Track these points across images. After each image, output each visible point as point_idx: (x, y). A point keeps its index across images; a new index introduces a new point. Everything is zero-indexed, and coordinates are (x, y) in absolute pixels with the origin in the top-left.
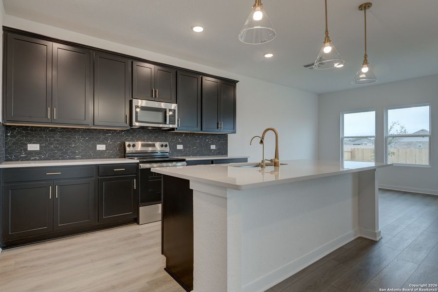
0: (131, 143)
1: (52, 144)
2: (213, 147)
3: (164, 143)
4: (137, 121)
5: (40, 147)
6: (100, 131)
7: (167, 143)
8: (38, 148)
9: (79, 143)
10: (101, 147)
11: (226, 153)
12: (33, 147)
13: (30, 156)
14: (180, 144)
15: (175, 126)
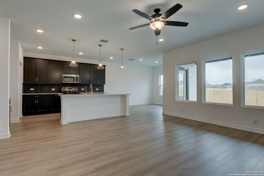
0: (64, 88)
1: (37, 88)
2: (97, 89)
3: (76, 88)
4: (64, 81)
5: (34, 89)
6: (53, 84)
7: (77, 88)
8: (33, 90)
9: (46, 88)
10: (53, 89)
11: (103, 92)
12: (32, 89)
13: (31, 92)
14: (83, 88)
15: (79, 82)
